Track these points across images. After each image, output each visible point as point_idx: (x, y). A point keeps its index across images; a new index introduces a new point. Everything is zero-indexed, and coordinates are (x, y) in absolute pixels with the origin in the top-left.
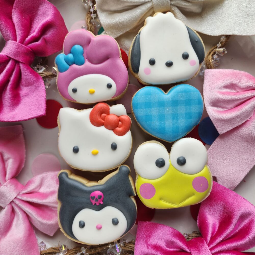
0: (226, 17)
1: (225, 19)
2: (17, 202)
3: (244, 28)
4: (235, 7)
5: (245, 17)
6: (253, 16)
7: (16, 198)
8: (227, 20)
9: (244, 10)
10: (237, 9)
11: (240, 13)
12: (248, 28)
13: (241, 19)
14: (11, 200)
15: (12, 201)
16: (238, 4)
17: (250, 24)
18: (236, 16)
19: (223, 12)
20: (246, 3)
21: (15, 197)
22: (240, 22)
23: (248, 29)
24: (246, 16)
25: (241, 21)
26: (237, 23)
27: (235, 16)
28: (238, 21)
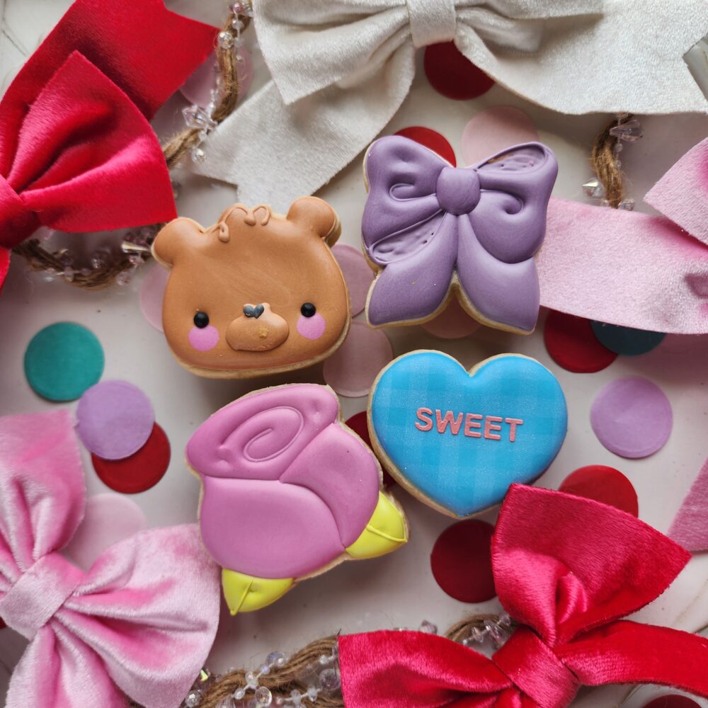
0: (604, 64)
1: (601, 71)
2: (66, 619)
3: (653, 93)
4: (627, 38)
5: (652, 66)
6: (674, 60)
7: (62, 608)
8: (605, 72)
9: (650, 47)
10: (632, 43)
11: (640, 54)
12: (661, 94)
13: (643, 72)
14: (50, 615)
15: (53, 619)
16: (633, 32)
17: (668, 83)
18: (629, 61)
19: (594, 52)
20: (655, 27)
21: (60, 605)
22: (642, 77)
23: (661, 96)
24: (655, 63)
25: (642, 74)
26: (633, 80)
27: (627, 63)
28: (636, 75)
